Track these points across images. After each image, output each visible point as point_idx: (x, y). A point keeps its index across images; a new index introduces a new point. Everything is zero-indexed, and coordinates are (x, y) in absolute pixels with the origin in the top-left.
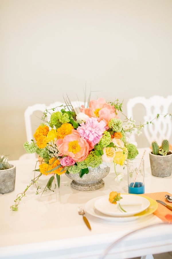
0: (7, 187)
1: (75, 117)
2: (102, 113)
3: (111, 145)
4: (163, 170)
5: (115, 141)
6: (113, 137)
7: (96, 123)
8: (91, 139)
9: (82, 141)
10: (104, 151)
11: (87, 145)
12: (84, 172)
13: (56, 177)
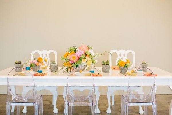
0: (55, 70)
1: (76, 49)
2: (83, 48)
3: (85, 58)
4: (105, 70)
5: (86, 57)
6: (86, 56)
7: (81, 51)
8: (78, 56)
9: (76, 56)
10: (82, 60)
11: (78, 57)
12: (77, 66)
13: (69, 67)
